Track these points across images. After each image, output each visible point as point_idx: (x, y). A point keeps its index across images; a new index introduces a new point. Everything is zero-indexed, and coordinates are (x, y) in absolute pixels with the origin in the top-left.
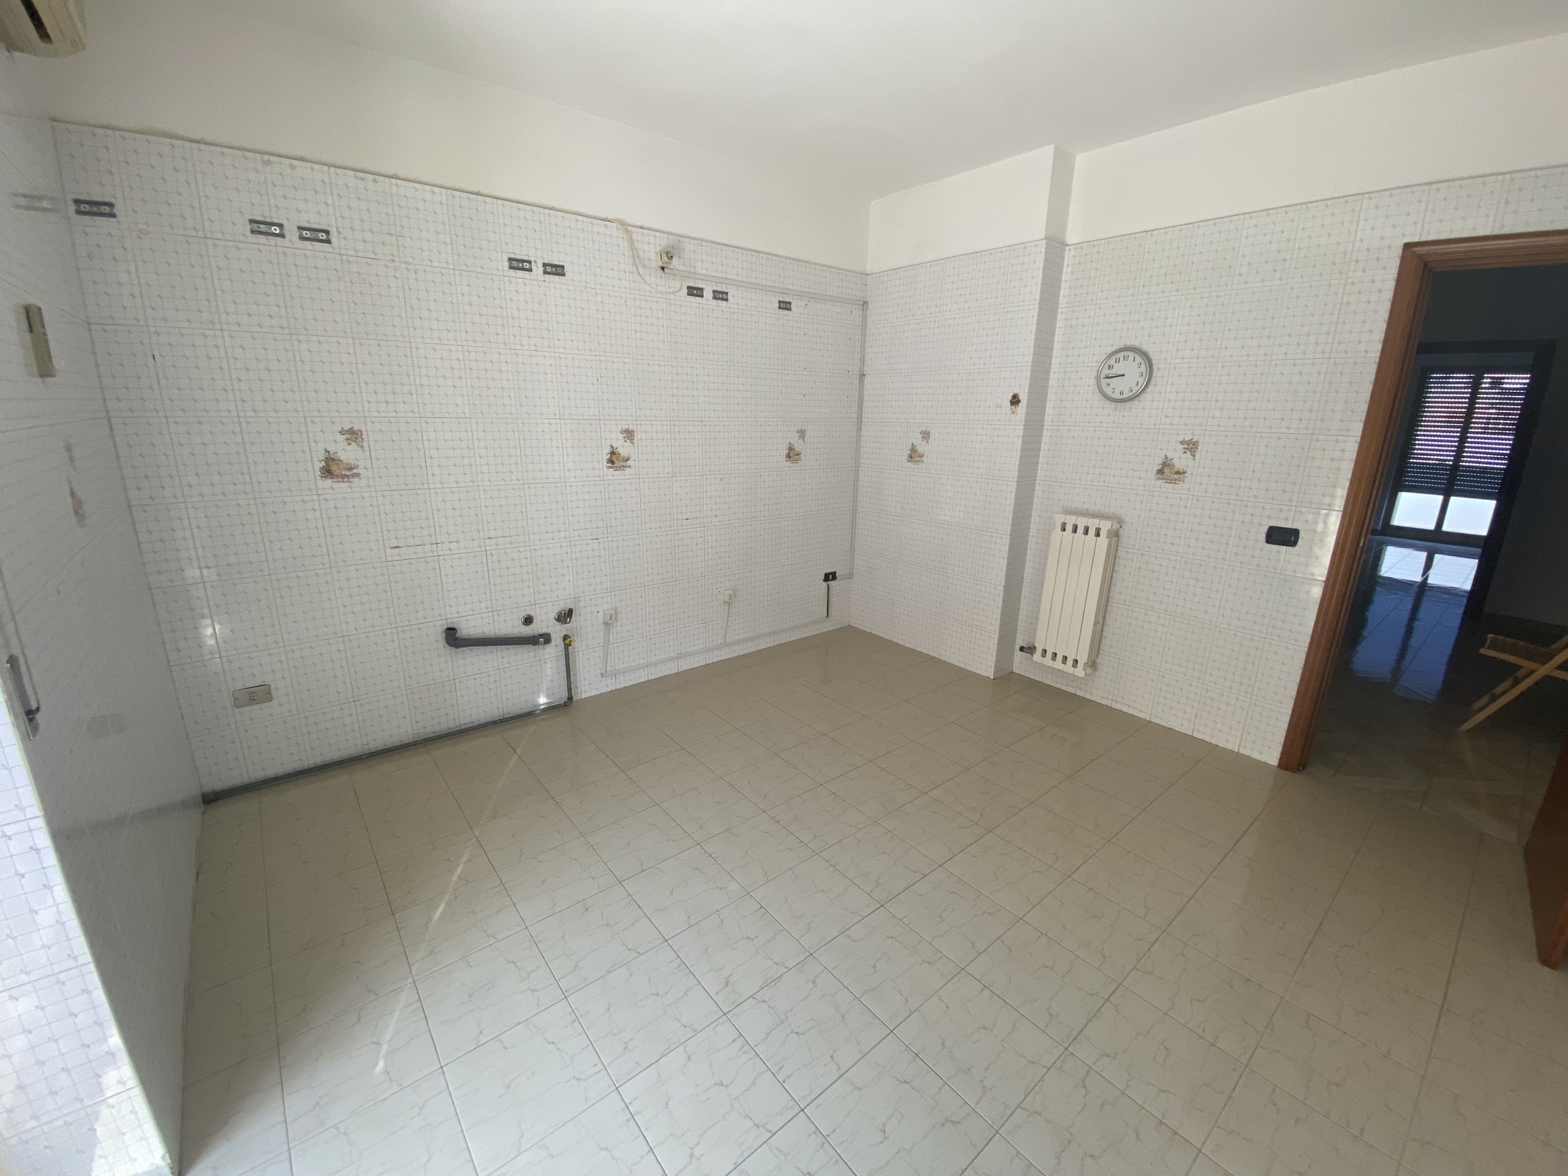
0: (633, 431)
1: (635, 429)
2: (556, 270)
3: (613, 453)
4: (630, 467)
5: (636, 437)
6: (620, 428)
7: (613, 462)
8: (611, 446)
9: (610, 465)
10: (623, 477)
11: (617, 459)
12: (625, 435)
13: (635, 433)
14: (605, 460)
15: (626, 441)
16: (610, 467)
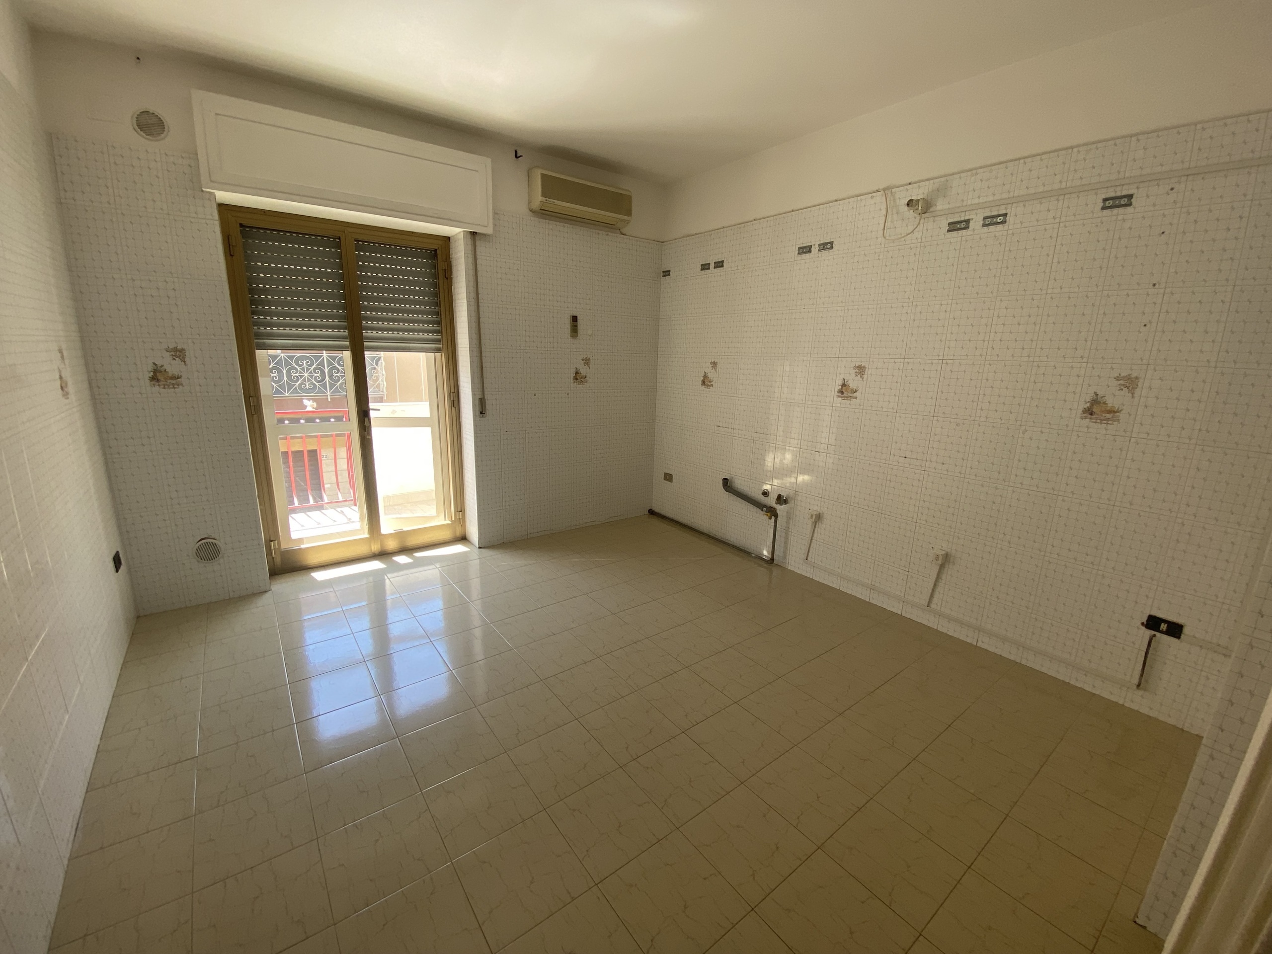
0: (864, 367)
1: (867, 366)
2: (826, 246)
3: (844, 385)
4: (856, 398)
5: (866, 373)
6: (853, 365)
7: (842, 393)
8: (843, 379)
9: (840, 394)
10: (849, 406)
11: (846, 391)
12: (857, 370)
13: (867, 369)
14: (836, 390)
15: (857, 376)
16: (839, 396)
